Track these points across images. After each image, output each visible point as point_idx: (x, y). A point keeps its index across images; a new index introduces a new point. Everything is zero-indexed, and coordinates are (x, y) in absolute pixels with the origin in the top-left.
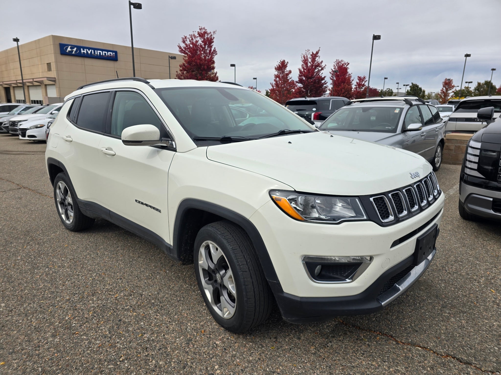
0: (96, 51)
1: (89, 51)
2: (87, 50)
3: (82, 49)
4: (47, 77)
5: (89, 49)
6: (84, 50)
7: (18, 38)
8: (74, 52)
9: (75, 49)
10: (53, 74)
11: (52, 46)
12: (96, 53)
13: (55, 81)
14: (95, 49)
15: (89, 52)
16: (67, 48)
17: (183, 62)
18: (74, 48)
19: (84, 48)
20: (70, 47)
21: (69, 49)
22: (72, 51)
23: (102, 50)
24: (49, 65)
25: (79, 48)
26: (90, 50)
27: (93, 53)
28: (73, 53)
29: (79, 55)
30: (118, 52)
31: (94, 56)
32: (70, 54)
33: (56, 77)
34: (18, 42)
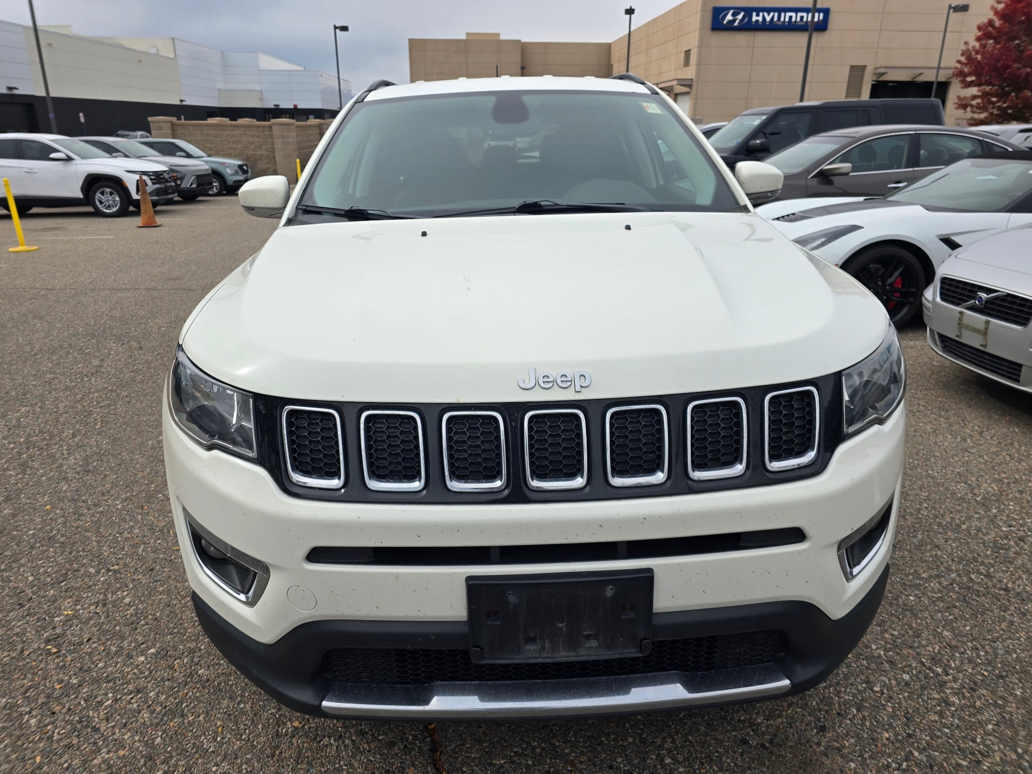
0: (783, 14)
1: (769, 14)
2: (766, 14)
3: (754, 14)
4: (678, 80)
5: (769, 10)
6: (758, 15)
7: (633, 8)
8: (737, 21)
9: (740, 17)
10: (690, 73)
11: (699, 14)
12: (782, 19)
13: (690, 86)
14: (780, 10)
15: (768, 18)
16: (726, 15)
17: (991, 15)
18: (738, 14)
19: (758, 10)
20: (731, 12)
21: (729, 17)
22: (734, 21)
23: (796, 10)
24: (688, 53)
25: (748, 11)
26: (772, 14)
27: (776, 19)
28: (736, 24)
29: (748, 27)
30: (832, 10)
31: (778, 25)
32: (730, 28)
33: (693, 77)
34: (632, 16)
